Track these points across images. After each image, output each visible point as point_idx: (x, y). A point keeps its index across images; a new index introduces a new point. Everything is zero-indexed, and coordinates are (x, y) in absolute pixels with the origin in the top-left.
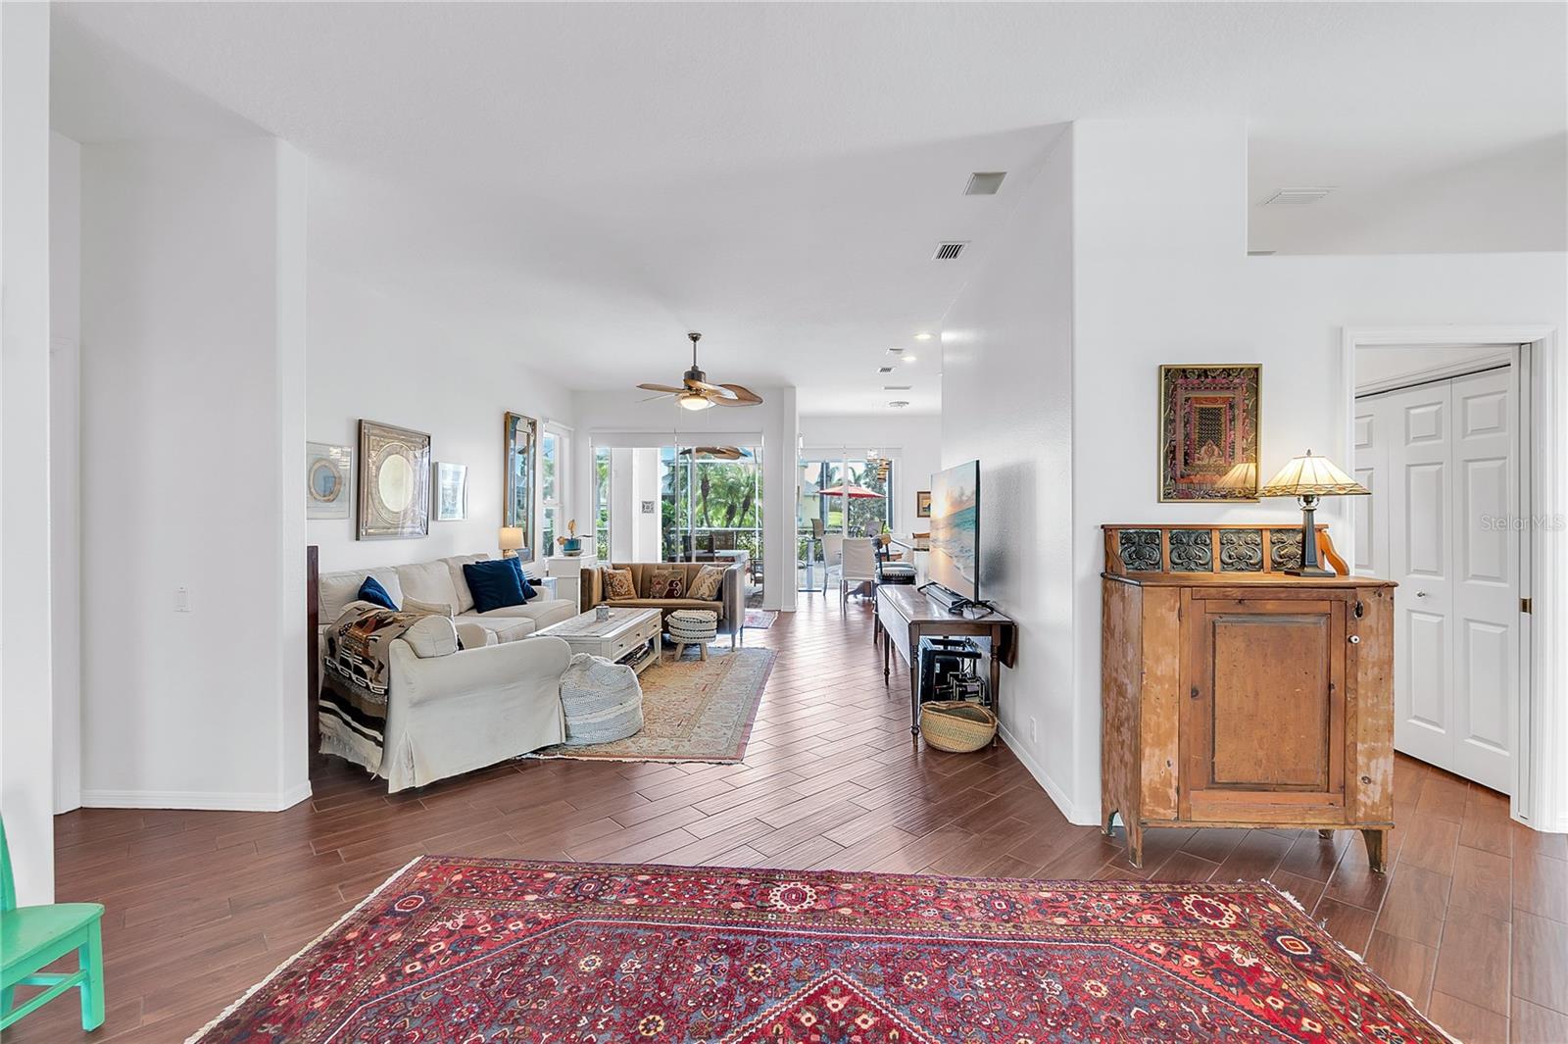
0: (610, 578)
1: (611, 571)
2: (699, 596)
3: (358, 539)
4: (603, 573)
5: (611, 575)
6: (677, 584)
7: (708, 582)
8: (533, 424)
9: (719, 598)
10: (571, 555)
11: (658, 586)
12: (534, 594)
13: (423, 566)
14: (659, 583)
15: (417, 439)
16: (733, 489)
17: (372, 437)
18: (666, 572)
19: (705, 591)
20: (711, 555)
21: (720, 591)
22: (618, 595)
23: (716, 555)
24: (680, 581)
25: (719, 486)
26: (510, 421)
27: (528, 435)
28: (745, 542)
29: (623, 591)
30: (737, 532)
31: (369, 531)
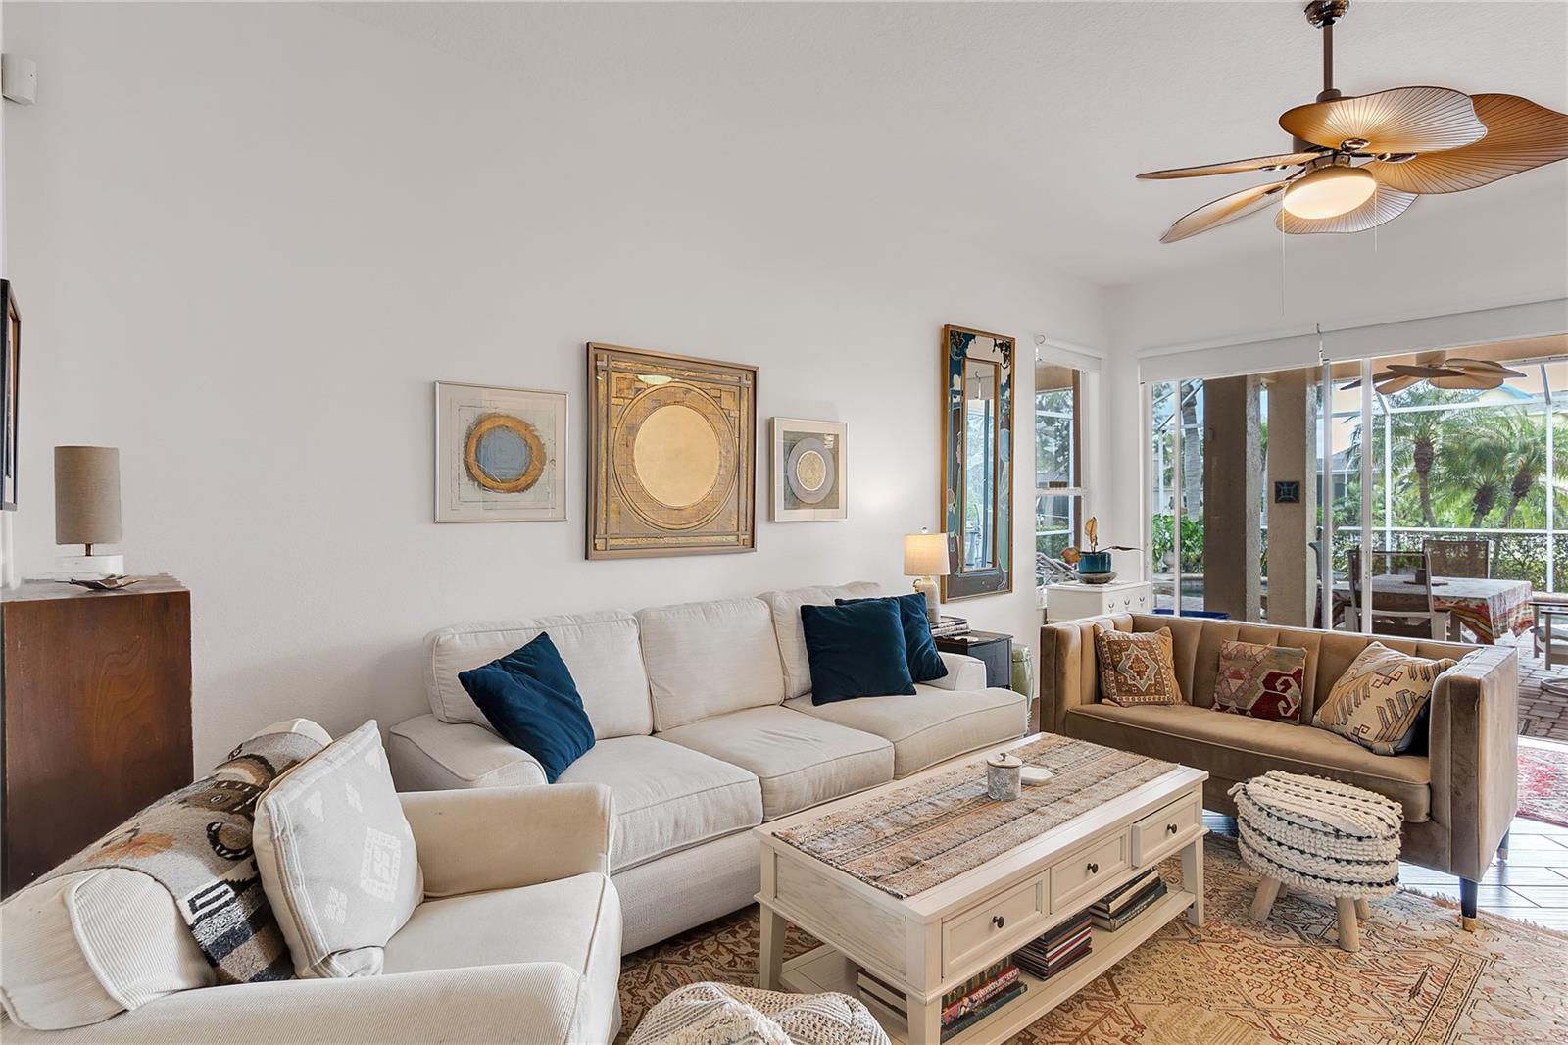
0: (1113, 652)
1: (1116, 635)
2: (1349, 729)
3: (587, 558)
4: (1097, 639)
5: (1118, 647)
6: (1287, 686)
7: (1380, 695)
8: (1007, 347)
9: (1417, 745)
10: (1090, 582)
11: (1235, 684)
12: (940, 671)
13: (706, 609)
14: (1237, 675)
15: (729, 379)
16: (1489, 456)
17: (615, 375)
18: (1257, 650)
19: (1368, 718)
20: (1420, 590)
21: (1420, 727)
22: (1129, 692)
23: (1435, 591)
24: (1297, 675)
25: (1459, 452)
26: (956, 343)
27: (996, 365)
28: (1517, 555)
29: (1142, 684)
30: (1499, 537)
31: (612, 542)
